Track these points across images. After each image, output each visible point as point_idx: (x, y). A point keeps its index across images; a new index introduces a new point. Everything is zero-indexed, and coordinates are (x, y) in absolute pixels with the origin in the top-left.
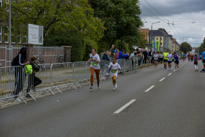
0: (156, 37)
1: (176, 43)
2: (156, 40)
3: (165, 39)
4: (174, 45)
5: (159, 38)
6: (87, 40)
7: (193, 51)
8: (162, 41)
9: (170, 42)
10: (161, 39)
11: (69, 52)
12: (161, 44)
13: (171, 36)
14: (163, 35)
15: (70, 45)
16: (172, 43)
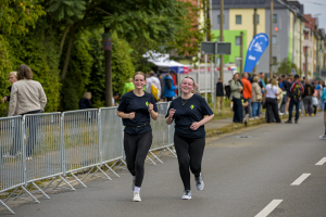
8: (261, 29)
9: (295, 31)
16: (303, 37)
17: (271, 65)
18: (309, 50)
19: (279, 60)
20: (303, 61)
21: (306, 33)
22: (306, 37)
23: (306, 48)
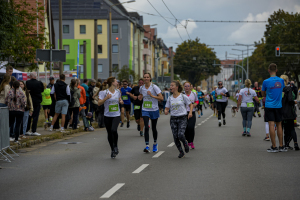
0: (77, 24)
1: (158, 44)
2: (78, 35)
3: (112, 31)
4: (150, 51)
5: (90, 24)
7: (226, 73)
8: (103, 40)
9: (134, 40)
10: (97, 31)
12: (99, 49)
13: (136, 16)
14: (104, 16)
16: (142, 46)
17: (110, 72)
18: (148, 58)
19: (120, 68)
20: (142, 68)
21: (145, 42)
22: (146, 47)
23: (145, 56)
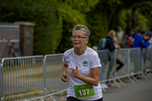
6: (65, 10)
11: (28, 34)
15: (32, 21)
